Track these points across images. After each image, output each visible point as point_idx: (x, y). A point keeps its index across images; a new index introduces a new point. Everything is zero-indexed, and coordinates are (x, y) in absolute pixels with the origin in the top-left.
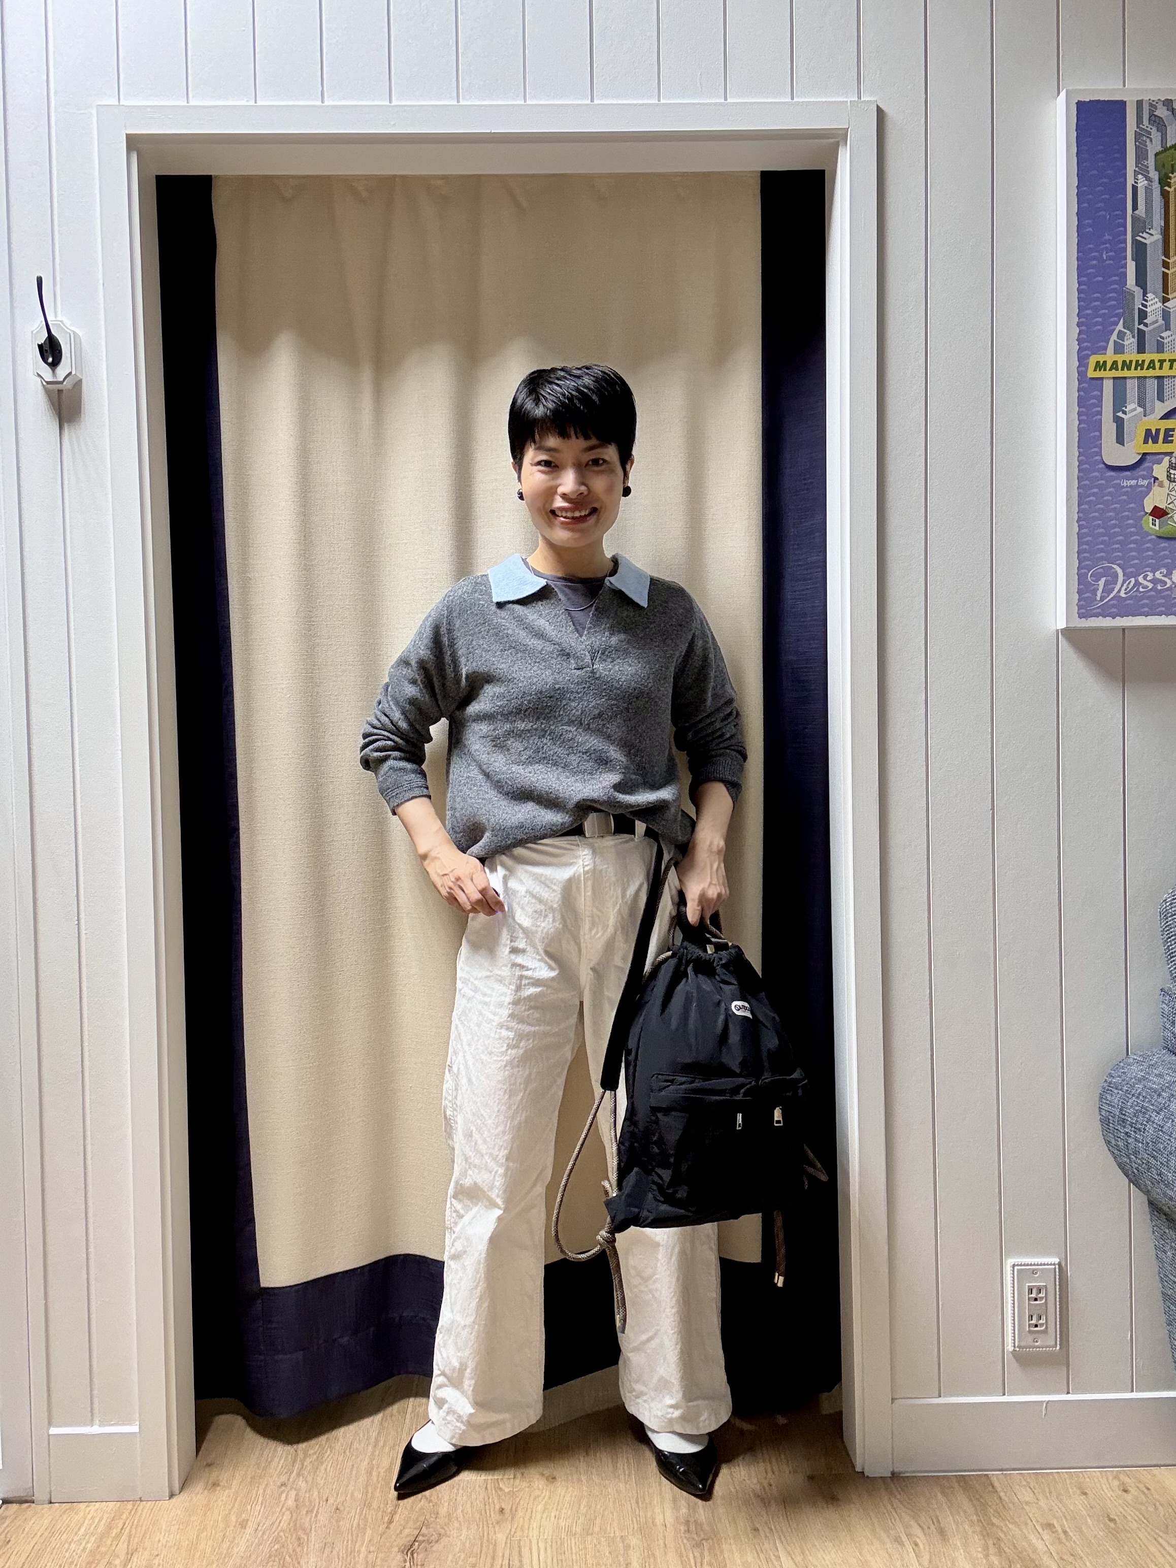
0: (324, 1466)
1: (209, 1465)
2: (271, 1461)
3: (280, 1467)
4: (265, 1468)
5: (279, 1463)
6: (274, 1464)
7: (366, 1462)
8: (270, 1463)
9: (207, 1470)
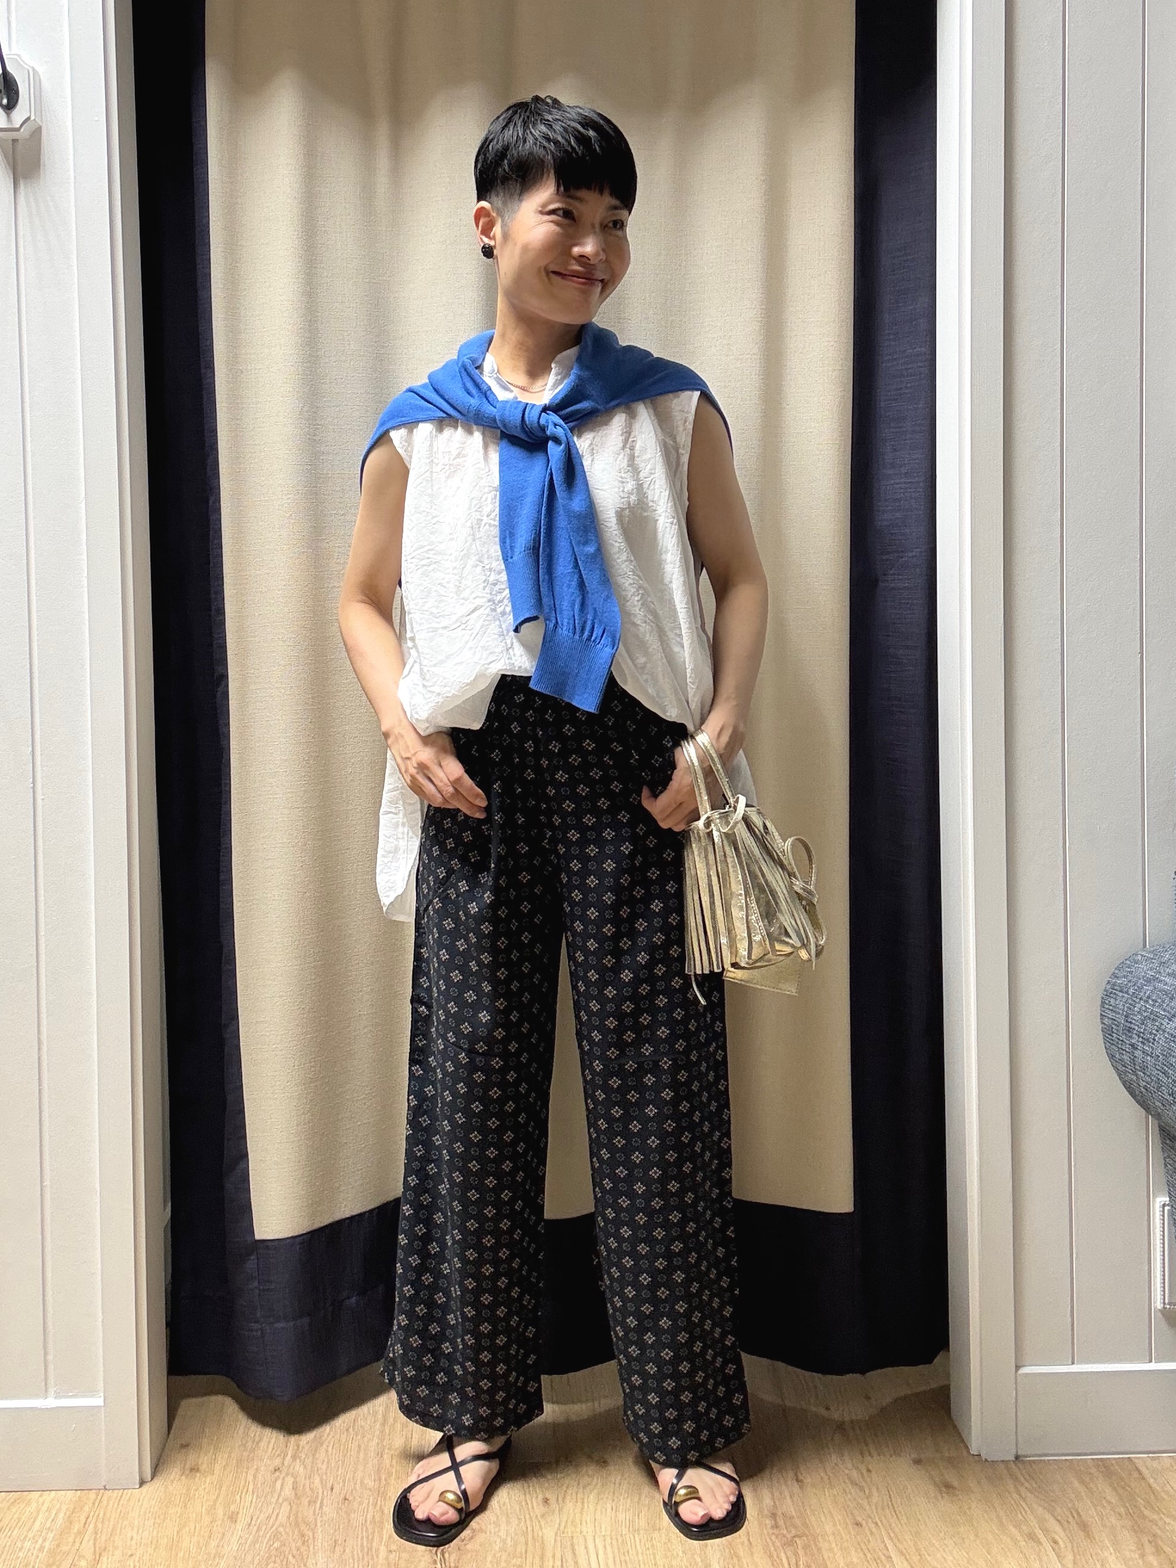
0: (325, 1446)
1: (185, 1446)
2: (260, 1440)
3: (270, 1449)
4: (253, 1450)
5: (269, 1442)
6: (262, 1444)
7: (376, 1440)
8: (257, 1443)
9: (184, 1451)
